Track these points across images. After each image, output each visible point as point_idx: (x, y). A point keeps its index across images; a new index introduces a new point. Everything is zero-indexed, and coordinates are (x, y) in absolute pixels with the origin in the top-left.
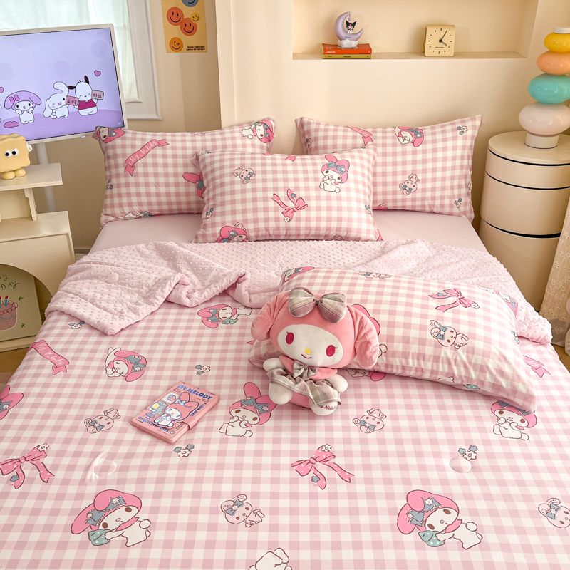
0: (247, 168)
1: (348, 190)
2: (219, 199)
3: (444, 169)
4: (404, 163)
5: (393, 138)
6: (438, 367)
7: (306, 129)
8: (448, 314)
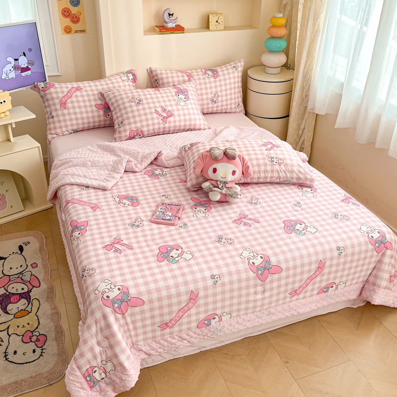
0: (136, 97)
1: (191, 104)
2: (125, 116)
3: (231, 89)
4: (211, 88)
5: (203, 75)
6: (273, 175)
7: (154, 73)
8: (272, 151)
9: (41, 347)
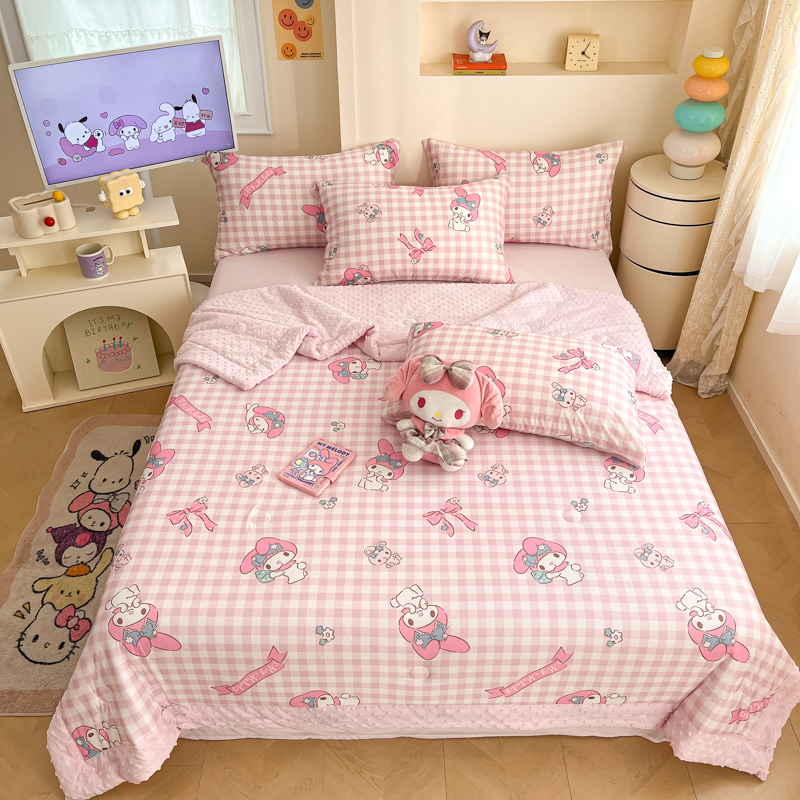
0: (371, 204)
1: (478, 228)
2: (342, 238)
3: (581, 201)
4: (539, 194)
5: (528, 165)
6: (557, 426)
7: (433, 152)
8: (570, 376)
9: (75, 642)
